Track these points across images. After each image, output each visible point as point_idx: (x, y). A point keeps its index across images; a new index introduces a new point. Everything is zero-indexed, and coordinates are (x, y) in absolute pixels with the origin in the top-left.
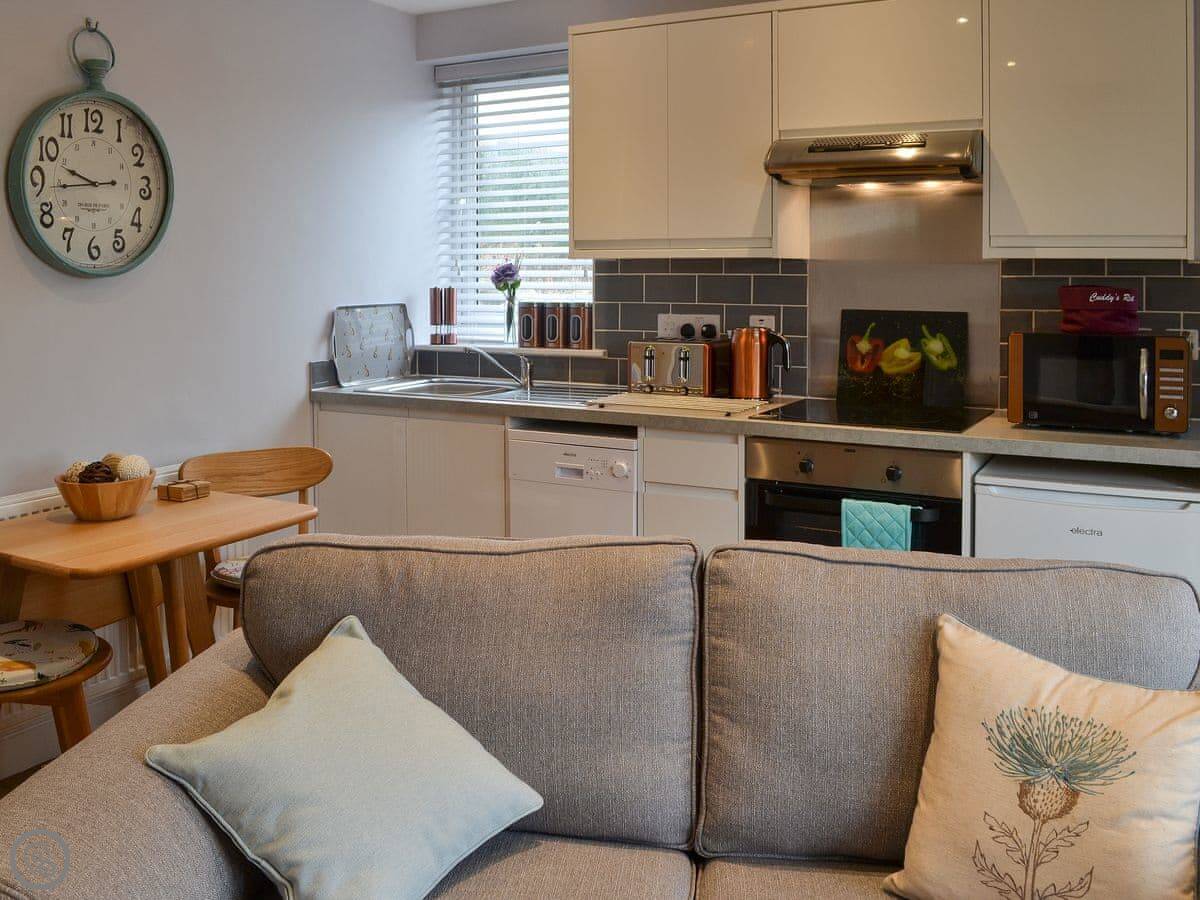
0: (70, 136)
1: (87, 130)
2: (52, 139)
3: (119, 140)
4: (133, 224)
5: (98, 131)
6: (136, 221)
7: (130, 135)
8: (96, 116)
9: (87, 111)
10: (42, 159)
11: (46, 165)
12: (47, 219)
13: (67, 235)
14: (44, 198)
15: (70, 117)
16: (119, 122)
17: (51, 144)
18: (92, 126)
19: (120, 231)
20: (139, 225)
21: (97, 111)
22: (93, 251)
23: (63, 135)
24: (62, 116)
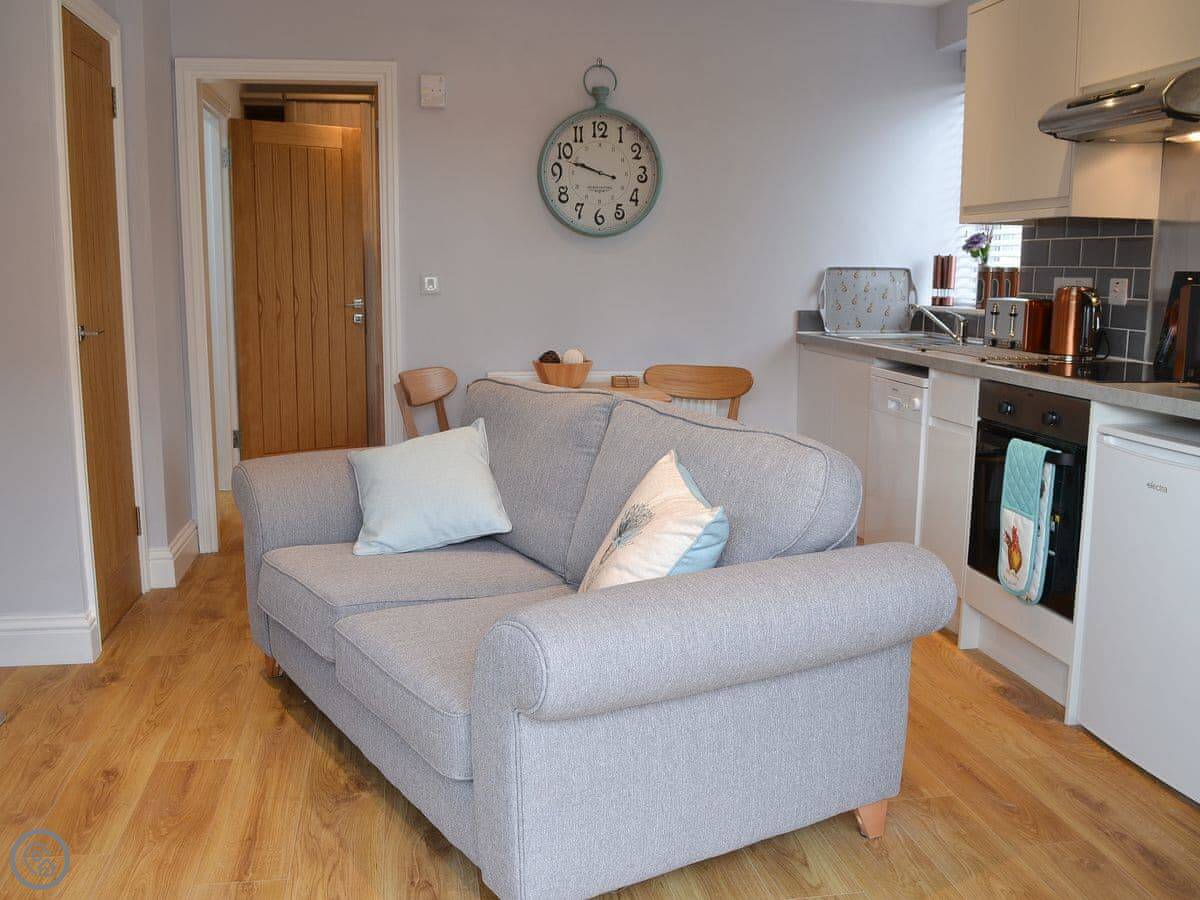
0: (581, 141)
1: (594, 136)
2: (568, 144)
3: (621, 141)
4: (631, 200)
5: (603, 136)
6: (634, 197)
7: (629, 138)
8: (602, 126)
9: (594, 123)
10: (560, 157)
11: (563, 162)
12: (564, 198)
13: (579, 208)
14: (562, 183)
15: (581, 128)
16: (621, 129)
17: (568, 148)
18: (599, 133)
19: (620, 205)
20: (637, 201)
21: (603, 123)
22: (598, 219)
23: (576, 141)
24: (576, 128)
